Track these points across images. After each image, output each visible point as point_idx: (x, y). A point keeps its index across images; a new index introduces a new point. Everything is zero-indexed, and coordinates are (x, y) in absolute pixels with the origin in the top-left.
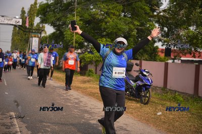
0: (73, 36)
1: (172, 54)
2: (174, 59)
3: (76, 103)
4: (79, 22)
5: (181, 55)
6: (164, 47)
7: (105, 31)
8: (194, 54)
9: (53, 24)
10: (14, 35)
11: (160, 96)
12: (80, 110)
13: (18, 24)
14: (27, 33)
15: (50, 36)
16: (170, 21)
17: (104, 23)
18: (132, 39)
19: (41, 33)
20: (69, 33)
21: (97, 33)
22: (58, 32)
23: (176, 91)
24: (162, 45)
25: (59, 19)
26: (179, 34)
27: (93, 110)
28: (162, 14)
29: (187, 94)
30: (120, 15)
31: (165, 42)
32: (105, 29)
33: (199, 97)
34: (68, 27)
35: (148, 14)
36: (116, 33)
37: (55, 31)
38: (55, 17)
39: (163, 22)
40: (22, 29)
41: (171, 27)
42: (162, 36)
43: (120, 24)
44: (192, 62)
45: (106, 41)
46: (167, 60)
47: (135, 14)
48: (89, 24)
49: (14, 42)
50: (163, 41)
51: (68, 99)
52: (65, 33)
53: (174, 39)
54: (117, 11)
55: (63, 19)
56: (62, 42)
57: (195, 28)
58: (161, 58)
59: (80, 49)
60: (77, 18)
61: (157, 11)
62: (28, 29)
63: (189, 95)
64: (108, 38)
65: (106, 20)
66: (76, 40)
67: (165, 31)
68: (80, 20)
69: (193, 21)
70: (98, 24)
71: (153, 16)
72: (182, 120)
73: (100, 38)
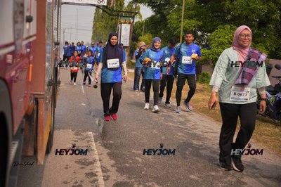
0: (180, 21)
3: (182, 123)
7: (229, 14)
9: (152, 4)
10: (96, 20)
12: (186, 133)
13: (101, 4)
14: (115, 18)
15: (146, 21)
17: (228, 2)
18: (272, 26)
19: (133, 18)
20: (175, 16)
21: (217, 16)
22: (158, 15)
27: (206, 135)
32: (230, 10)
34: (173, 7)
36: (246, 17)
37: (154, 14)
40: (108, 11)
43: (254, 2)
45: (230, 29)
48: (206, 4)
49: (96, 30)
51: (169, 116)
52: (168, 17)
56: (165, 30)
62: (116, 11)
64: (234, 24)
66: (184, 27)
70: (220, 2)
73: (222, 24)
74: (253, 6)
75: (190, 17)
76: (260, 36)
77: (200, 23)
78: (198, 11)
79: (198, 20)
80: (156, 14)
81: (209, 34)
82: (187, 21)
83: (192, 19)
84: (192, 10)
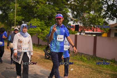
0: (14, 17)
1: (79, 29)
2: (80, 32)
4: (19, 8)
5: (85, 29)
6: (74, 25)
7: (36, 14)
8: (93, 29)
9: (1, 9)
11: (72, 57)
16: (78, 8)
17: (35, 9)
18: (54, 19)
20: (12, 15)
21: (31, 15)
22: (4, 14)
23: (82, 54)
24: (73, 23)
25: (4, 5)
26: (84, 16)
28: (73, 3)
29: (89, 55)
30: (46, 3)
31: (75, 21)
32: (36, 13)
33: (97, 57)
34: (11, 10)
35: (64, 3)
36: (43, 15)
37: (2, 13)
38: (2, 3)
39: (73, 8)
41: (78, 12)
42: (73, 17)
43: (46, 9)
44: (92, 34)
45: (37, 20)
46: (77, 33)
47: (56, 3)
48: (25, 9)
50: (74, 20)
52: (9, 15)
53: (80, 19)
54: (44, 0)
55: (8, 5)
56: (7, 21)
57: (93, 13)
58: (72, 32)
59: (20, 25)
60: (16, 5)
61: (70, 1)
63: (90, 56)
64: (38, 18)
65: (37, 6)
66: (16, 19)
67: (75, 14)
68: (19, 6)
69: (92, 8)
70: (32, 9)
71: (67, 5)
72: (87, 74)
73: (33, 18)
74: (46, 11)
75: (19, 15)
76: (49, 23)
77: (23, 18)
78: (22, 13)
79: (22, 16)
80: (3, 13)
81: (27, 23)
82: (17, 17)
83: (20, 16)
84: (20, 12)
